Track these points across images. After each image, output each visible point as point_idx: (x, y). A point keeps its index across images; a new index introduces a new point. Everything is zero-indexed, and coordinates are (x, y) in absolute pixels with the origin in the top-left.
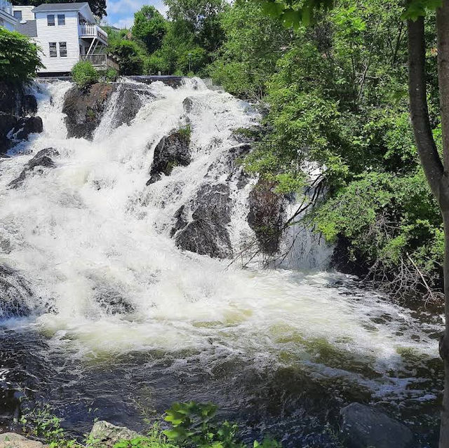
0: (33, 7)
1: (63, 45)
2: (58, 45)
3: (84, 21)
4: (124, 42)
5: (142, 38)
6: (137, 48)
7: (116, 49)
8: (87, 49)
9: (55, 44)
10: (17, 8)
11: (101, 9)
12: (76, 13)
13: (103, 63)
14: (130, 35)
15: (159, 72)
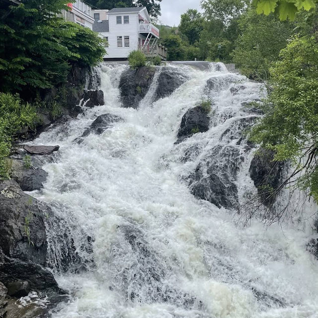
0: (107, 10)
1: (127, 38)
2: (123, 38)
3: (142, 20)
4: (171, 36)
5: (186, 33)
6: (180, 40)
7: (165, 41)
8: (143, 41)
9: (121, 37)
10: (96, 11)
11: (157, 12)
12: (137, 15)
13: (155, 51)
14: (177, 31)
15: (195, 59)
